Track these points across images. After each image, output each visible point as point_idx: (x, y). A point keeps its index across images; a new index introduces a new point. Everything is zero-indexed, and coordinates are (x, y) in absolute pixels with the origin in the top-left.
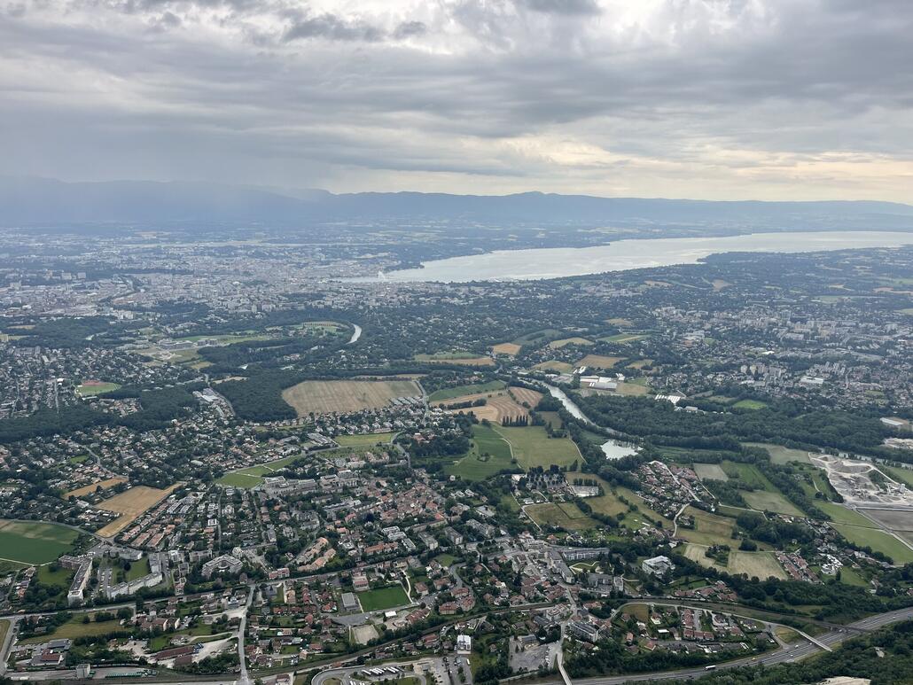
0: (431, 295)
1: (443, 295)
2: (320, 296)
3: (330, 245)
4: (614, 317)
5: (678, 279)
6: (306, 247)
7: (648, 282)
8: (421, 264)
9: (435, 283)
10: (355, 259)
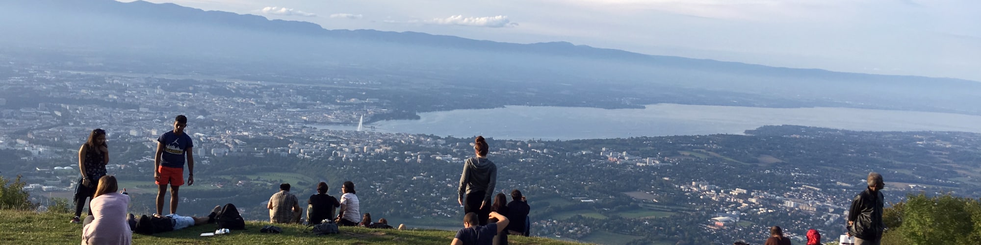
0: (420, 149)
1: (434, 151)
2: (286, 142)
3: (312, 86)
4: (635, 189)
5: (717, 151)
6: (282, 86)
7: (682, 153)
8: (417, 114)
9: (428, 137)
10: (337, 104)
